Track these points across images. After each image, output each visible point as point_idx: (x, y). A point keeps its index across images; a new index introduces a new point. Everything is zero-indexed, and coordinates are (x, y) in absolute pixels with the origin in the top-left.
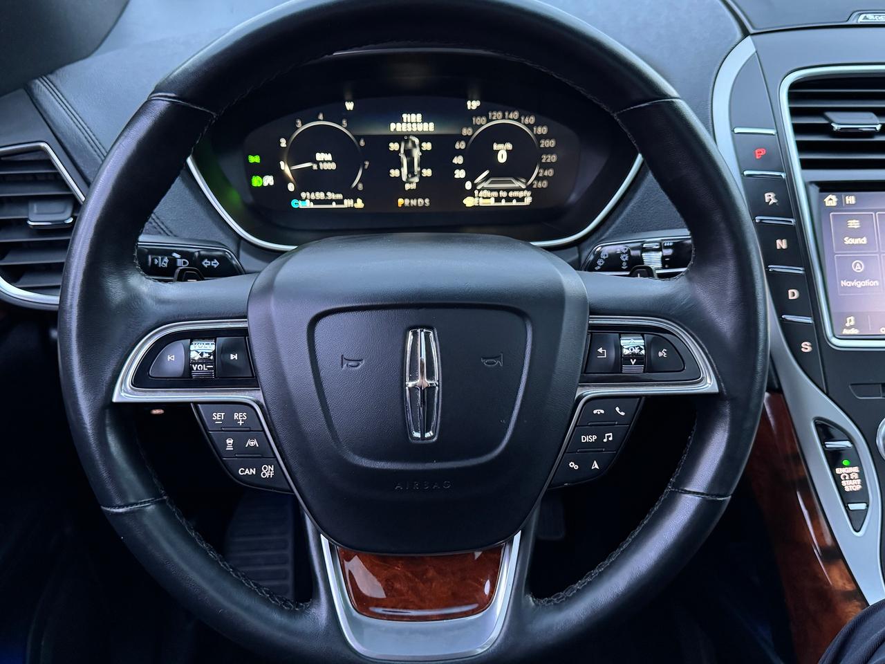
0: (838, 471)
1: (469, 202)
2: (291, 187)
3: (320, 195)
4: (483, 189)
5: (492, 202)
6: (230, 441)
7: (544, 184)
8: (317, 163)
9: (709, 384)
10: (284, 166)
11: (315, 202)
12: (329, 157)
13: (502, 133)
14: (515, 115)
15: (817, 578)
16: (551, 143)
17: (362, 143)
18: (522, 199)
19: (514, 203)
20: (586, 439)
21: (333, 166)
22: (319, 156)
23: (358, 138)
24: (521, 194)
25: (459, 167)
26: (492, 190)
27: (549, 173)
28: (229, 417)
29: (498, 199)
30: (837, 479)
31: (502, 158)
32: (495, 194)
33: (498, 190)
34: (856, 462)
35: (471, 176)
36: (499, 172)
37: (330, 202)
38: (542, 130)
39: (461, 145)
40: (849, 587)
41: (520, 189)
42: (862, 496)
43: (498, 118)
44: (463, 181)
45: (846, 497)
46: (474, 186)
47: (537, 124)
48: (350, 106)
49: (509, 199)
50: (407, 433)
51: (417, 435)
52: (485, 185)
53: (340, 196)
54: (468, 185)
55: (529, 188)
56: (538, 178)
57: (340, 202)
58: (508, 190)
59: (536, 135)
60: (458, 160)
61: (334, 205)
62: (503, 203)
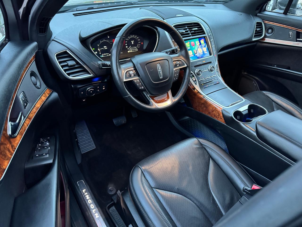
0: (192, 78)
1: (129, 52)
2: (100, 53)
3: (105, 54)
4: (130, 49)
5: (132, 51)
6: (138, 84)
7: (139, 47)
8: (104, 48)
9: (186, 66)
10: (99, 49)
11: (105, 55)
12: (106, 47)
13: (132, 39)
14: (134, 36)
15: (193, 92)
16: (139, 40)
17: (111, 43)
18: (136, 50)
19: (135, 51)
20: (175, 75)
21: (107, 48)
22: (104, 47)
23: (110, 43)
24: (136, 49)
25: (126, 46)
26: (132, 49)
27: (140, 45)
28: (137, 81)
29: (133, 51)
30: (192, 79)
31: (133, 43)
32: (132, 50)
33: (133, 49)
34: (194, 77)
35: (128, 47)
36: (133, 46)
37: (107, 55)
38: (138, 38)
39: (126, 42)
40: (198, 92)
41: (136, 48)
42: (196, 81)
43: (131, 37)
44: (127, 48)
45: (194, 81)
46: (129, 49)
47: (137, 37)
48: (109, 37)
49: (134, 50)
50: (159, 78)
51: (161, 78)
52: (131, 48)
53: (108, 54)
54: (128, 49)
55: (137, 48)
56: (138, 46)
57: (108, 55)
58: (134, 49)
59: (137, 39)
60: (126, 44)
61: (108, 56)
62: (134, 51)
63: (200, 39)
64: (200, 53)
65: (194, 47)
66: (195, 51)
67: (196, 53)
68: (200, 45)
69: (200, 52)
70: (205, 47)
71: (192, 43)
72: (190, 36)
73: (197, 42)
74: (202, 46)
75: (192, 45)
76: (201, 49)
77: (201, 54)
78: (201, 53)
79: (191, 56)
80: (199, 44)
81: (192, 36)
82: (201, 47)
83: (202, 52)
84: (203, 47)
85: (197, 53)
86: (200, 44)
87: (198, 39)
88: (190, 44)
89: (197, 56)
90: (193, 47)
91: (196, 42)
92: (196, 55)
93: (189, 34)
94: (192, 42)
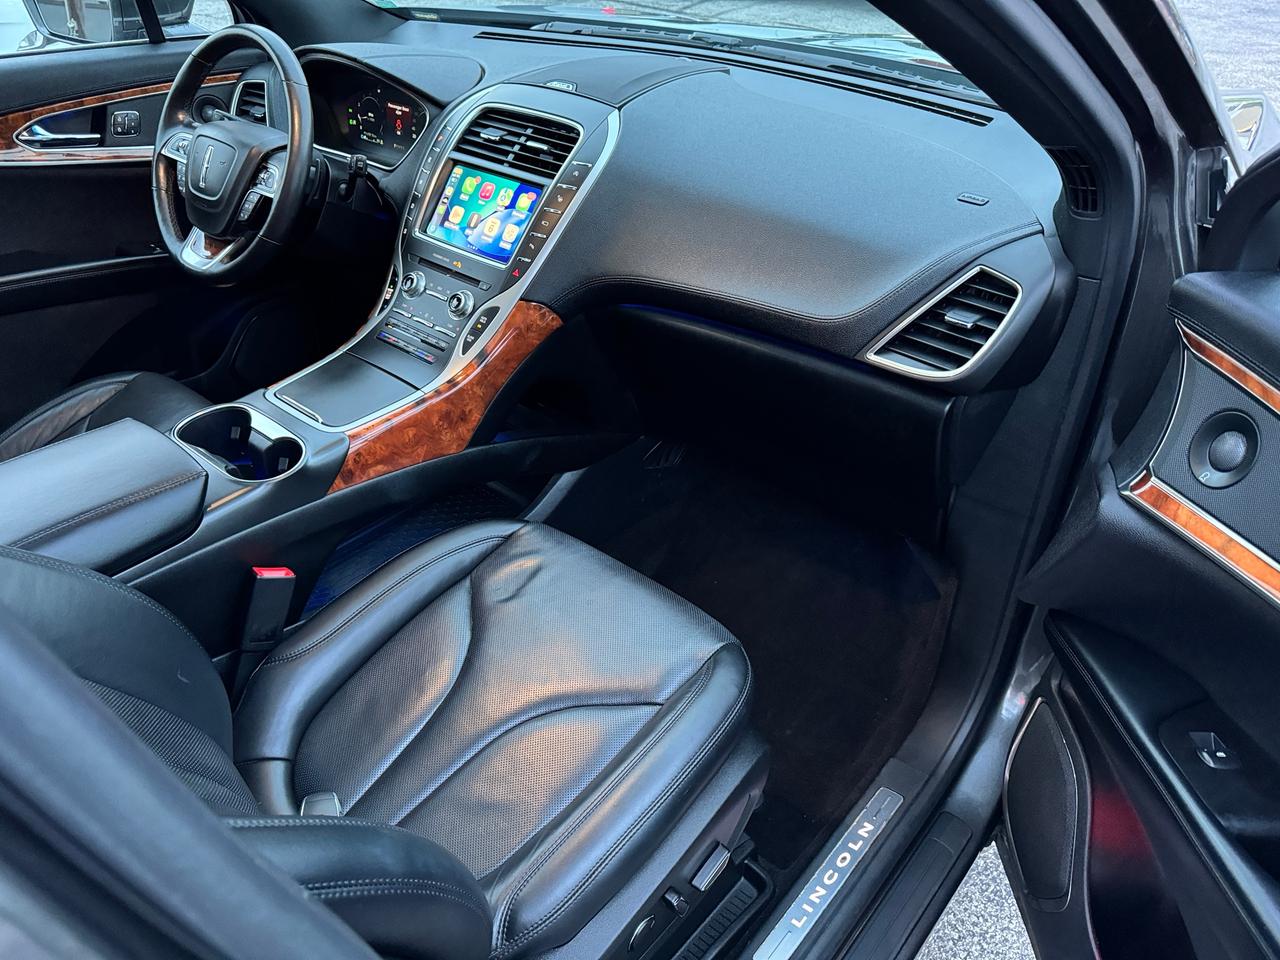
20: (246, 206)
21: (373, 120)
51: (201, 183)
63: (525, 186)
64: (486, 235)
65: (483, 203)
66: (476, 217)
67: (472, 225)
68: (506, 208)
69: (486, 231)
70: (519, 224)
71: (489, 188)
72: (501, 162)
73: (507, 192)
74: (509, 215)
75: (483, 191)
76: (499, 222)
77: (486, 238)
78: (488, 236)
79: (452, 225)
80: (507, 202)
81: (512, 165)
82: (505, 219)
83: (494, 233)
84: (515, 220)
85: (475, 227)
86: (512, 205)
87: (517, 185)
88: (479, 186)
89: (467, 236)
90: (480, 202)
91: (502, 192)
92: (468, 231)
93: (506, 153)
94: (491, 183)
